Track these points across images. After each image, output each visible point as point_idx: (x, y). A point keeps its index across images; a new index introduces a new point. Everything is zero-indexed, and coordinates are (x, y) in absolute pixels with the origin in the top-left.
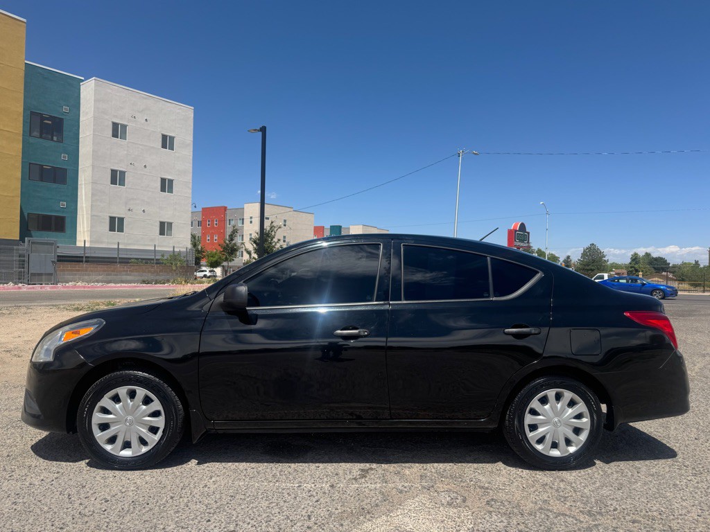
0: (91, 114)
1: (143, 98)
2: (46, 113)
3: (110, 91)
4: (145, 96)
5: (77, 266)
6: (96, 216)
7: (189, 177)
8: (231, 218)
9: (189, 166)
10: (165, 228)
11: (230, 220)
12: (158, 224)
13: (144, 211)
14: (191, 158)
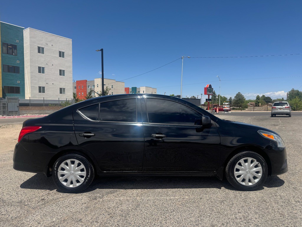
0: (29, 44)
1: (50, 36)
2: (9, 43)
3: (36, 33)
4: (51, 35)
5: (28, 108)
6: (33, 86)
7: (71, 69)
8: (89, 85)
9: (71, 64)
10: (62, 91)
11: (88, 86)
12: (59, 89)
13: (53, 84)
14: (72, 61)
